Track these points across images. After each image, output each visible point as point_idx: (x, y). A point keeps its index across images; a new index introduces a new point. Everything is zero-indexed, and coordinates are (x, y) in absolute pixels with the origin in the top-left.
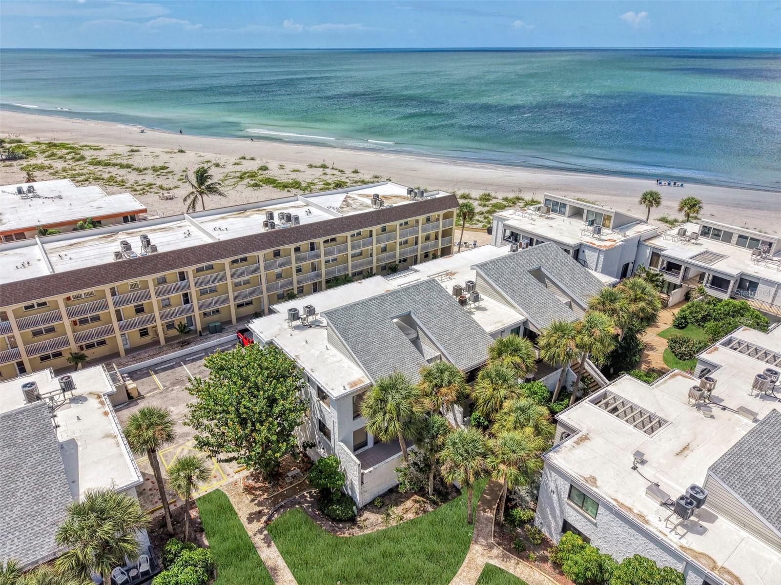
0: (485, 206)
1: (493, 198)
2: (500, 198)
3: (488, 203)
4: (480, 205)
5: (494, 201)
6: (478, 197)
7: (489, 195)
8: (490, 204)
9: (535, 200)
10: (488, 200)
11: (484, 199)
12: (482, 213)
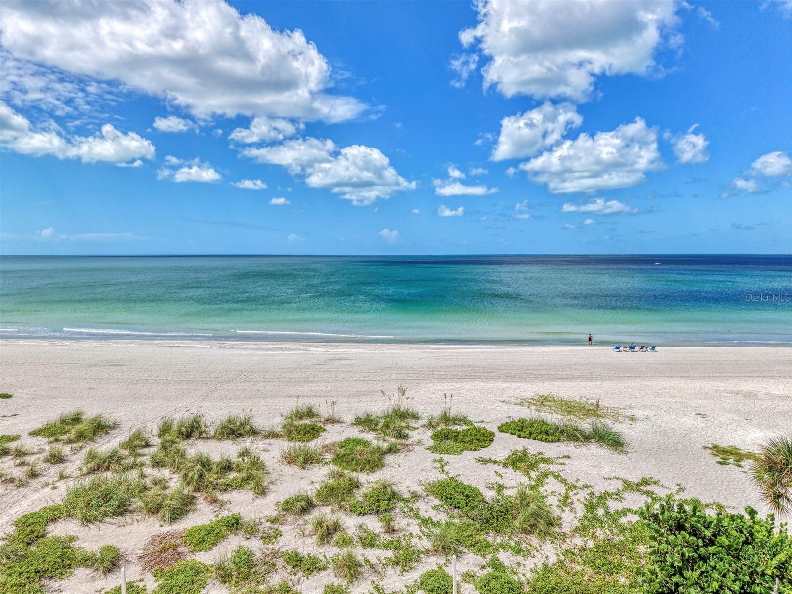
0: (309, 460)
1: (327, 421)
2: (349, 418)
3: (314, 445)
4: (290, 459)
5: (333, 435)
6: (277, 423)
7: (310, 414)
8: (327, 448)
9: (452, 414)
10: (313, 432)
11: (298, 430)
12: (307, 506)
